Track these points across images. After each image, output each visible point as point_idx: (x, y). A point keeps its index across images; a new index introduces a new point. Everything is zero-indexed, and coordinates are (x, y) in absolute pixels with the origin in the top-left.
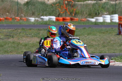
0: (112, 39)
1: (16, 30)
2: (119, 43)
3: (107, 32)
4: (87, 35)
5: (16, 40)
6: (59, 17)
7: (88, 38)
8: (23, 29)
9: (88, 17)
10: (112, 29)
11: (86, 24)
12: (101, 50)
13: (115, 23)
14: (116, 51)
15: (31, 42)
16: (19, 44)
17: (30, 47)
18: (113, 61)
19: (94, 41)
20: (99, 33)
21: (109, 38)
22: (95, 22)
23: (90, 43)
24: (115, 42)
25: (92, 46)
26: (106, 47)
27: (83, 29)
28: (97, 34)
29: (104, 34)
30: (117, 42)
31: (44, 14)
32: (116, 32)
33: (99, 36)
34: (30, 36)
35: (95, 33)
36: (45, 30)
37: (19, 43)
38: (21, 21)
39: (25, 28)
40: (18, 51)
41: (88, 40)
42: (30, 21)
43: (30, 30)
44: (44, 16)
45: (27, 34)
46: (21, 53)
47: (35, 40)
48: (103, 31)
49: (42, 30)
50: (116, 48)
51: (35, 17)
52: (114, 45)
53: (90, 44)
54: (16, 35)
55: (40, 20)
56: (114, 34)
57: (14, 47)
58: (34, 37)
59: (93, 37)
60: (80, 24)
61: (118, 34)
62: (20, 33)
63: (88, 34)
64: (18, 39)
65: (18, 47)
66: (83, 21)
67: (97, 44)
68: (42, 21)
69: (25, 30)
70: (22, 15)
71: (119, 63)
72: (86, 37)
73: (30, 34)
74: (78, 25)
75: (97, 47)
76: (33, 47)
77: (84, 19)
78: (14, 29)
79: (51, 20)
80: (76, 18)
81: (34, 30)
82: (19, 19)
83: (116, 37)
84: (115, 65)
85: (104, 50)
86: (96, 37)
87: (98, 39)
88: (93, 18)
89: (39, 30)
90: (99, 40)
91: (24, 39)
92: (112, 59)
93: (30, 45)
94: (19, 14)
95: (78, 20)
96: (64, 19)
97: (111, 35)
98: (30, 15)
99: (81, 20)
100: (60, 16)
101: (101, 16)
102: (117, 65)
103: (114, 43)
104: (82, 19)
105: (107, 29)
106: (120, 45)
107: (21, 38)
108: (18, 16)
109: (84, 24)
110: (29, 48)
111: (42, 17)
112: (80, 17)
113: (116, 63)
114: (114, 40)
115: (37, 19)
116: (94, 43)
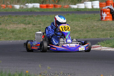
0: (95, 24)
1: (3, 17)
2: (102, 28)
3: (90, 17)
4: (71, 22)
5: (3, 27)
6: (42, 4)
7: (72, 24)
8: (10, 16)
9: (71, 4)
10: (95, 14)
11: (68, 10)
12: (85, 35)
13: (97, 9)
14: (99, 36)
15: (18, 29)
16: (6, 31)
17: (18, 33)
18: (100, 46)
19: (78, 27)
20: (83, 19)
21: (92, 24)
22: (77, 8)
23: (74, 28)
24: (98, 27)
25: (77, 31)
26: (89, 32)
27: (67, 15)
28: (80, 20)
29: (87, 20)
30: (100, 27)
31: (28, 2)
32: (99, 18)
33: (83, 22)
34: (16, 22)
35: (78, 19)
36: (30, 17)
37: (7, 29)
38: (7, 8)
39: (11, 15)
40: (7, 37)
41: (72, 26)
42: (16, 8)
43: (17, 17)
44: (28, 3)
45: (14, 20)
46: (10, 39)
47: (22, 26)
48: (86, 17)
49: (27, 17)
50: (99, 33)
51: (20, 4)
52: (97, 31)
53: (74, 30)
54: (3, 21)
55: (25, 7)
56: (96, 20)
57: (2, 34)
58: (21, 23)
59: (77, 23)
60: (63, 11)
61: (100, 20)
62: (7, 20)
63: (72, 20)
64: (6, 26)
65: (6, 33)
66: (66, 7)
67: (81, 29)
68: (27, 8)
69: (12, 17)
70: (8, 2)
71: (105, 47)
72: (70, 23)
73: (16, 21)
74: (61, 11)
75: (82, 33)
76: (20, 33)
77: (66, 6)
78: (2, 16)
79: (36, 7)
80: (59, 5)
81: (20, 17)
82: (5, 6)
83: (99, 23)
84: (101, 50)
85: (89, 35)
86: (80, 22)
87: (81, 24)
88: (75, 4)
89: (25, 16)
90: (83, 25)
91: (11, 25)
92: (98, 44)
93: (17, 32)
94: (5, 1)
95: (61, 7)
96: (47, 6)
97: (94, 21)
98: (16, 3)
99: (64, 7)
100: (44, 3)
101: (83, 3)
102: (104, 50)
103: (97, 29)
104: (65, 5)
105: (90, 15)
106: (102, 30)
107: (9, 24)
108: (4, 3)
109: (67, 10)
110: (16, 34)
111: (27, 4)
112: (63, 4)
113: (103, 47)
114: (97, 25)
115: (22, 6)
116: (78, 29)
